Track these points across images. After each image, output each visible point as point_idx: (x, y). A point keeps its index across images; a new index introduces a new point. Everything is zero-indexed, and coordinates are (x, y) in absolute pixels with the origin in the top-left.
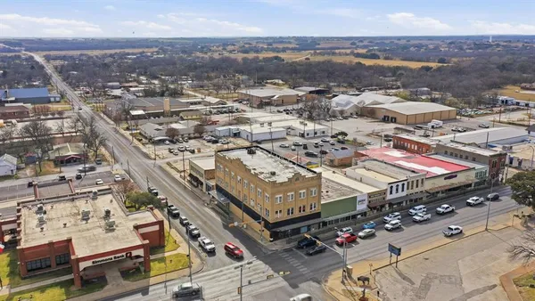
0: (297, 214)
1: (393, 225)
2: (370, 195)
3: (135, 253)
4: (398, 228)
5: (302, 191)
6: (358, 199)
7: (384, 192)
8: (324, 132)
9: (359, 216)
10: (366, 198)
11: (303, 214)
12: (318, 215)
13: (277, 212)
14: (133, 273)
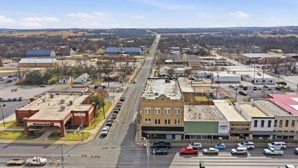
0: (162, 124)
1: (238, 150)
2: (232, 124)
3: (56, 124)
4: (243, 154)
5: (168, 109)
6: (220, 125)
7: (248, 124)
8: (271, 81)
9: (220, 138)
10: (228, 125)
11: (167, 125)
12: (181, 129)
13: (146, 120)
14: (56, 135)
